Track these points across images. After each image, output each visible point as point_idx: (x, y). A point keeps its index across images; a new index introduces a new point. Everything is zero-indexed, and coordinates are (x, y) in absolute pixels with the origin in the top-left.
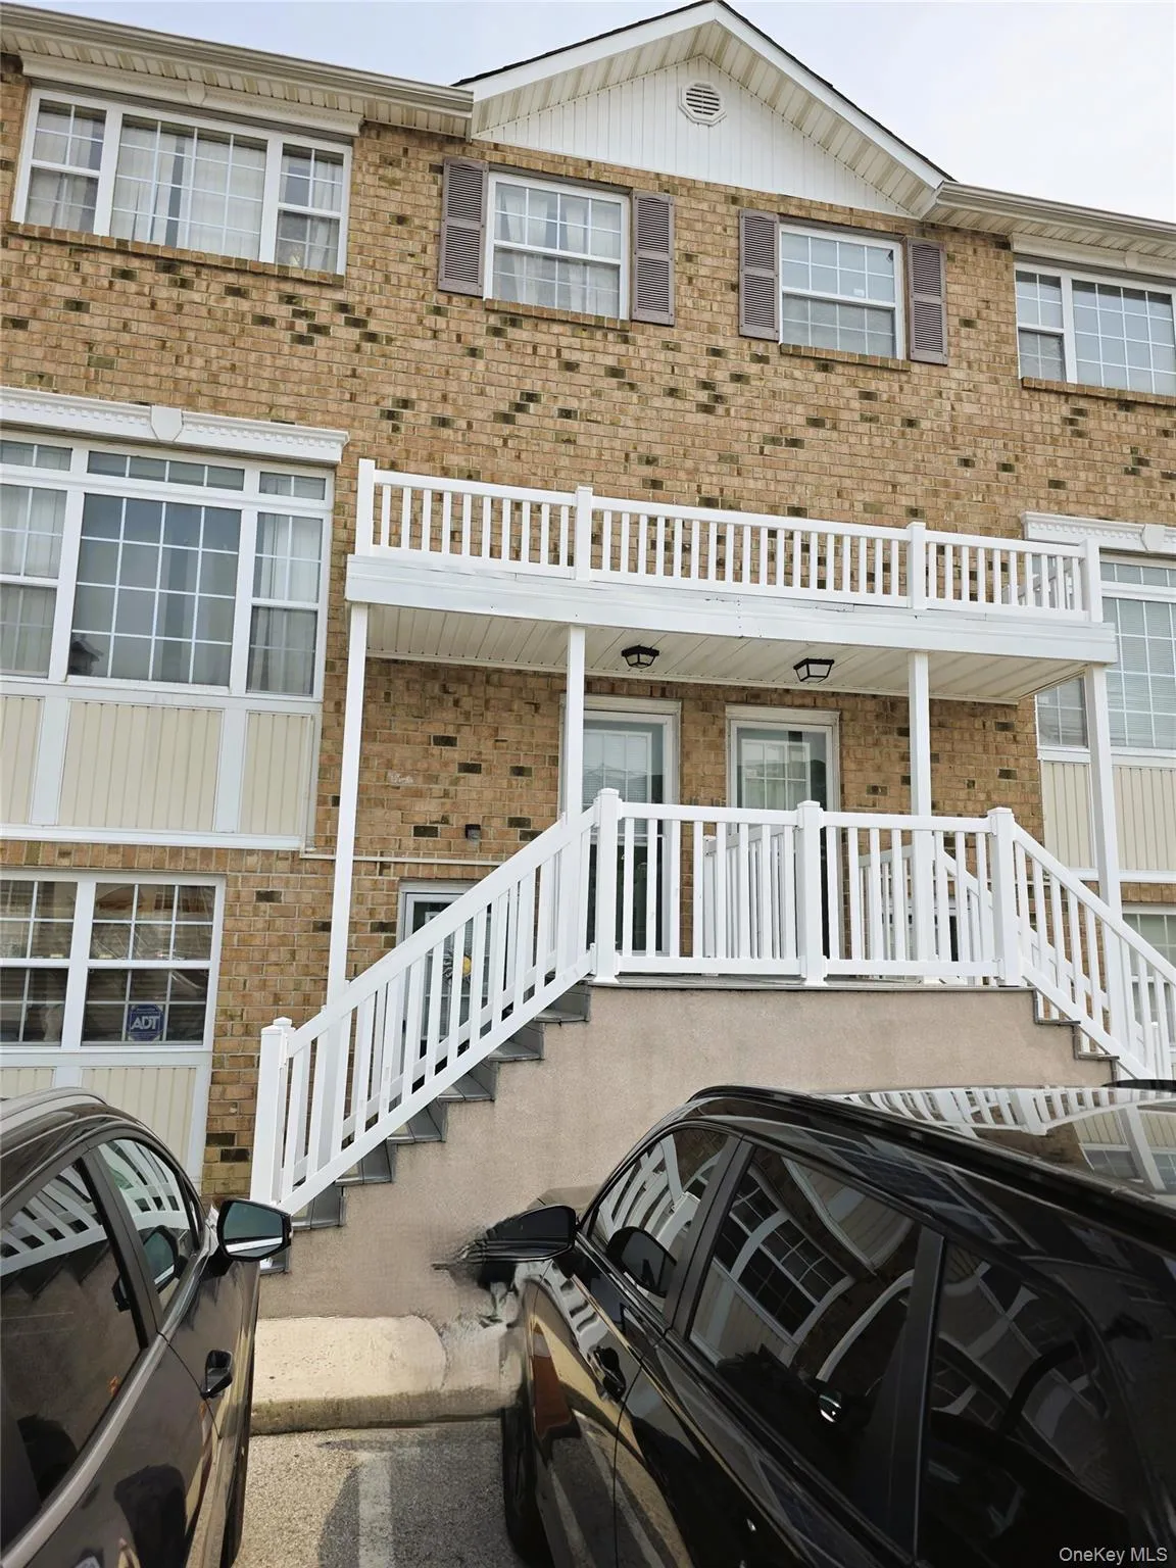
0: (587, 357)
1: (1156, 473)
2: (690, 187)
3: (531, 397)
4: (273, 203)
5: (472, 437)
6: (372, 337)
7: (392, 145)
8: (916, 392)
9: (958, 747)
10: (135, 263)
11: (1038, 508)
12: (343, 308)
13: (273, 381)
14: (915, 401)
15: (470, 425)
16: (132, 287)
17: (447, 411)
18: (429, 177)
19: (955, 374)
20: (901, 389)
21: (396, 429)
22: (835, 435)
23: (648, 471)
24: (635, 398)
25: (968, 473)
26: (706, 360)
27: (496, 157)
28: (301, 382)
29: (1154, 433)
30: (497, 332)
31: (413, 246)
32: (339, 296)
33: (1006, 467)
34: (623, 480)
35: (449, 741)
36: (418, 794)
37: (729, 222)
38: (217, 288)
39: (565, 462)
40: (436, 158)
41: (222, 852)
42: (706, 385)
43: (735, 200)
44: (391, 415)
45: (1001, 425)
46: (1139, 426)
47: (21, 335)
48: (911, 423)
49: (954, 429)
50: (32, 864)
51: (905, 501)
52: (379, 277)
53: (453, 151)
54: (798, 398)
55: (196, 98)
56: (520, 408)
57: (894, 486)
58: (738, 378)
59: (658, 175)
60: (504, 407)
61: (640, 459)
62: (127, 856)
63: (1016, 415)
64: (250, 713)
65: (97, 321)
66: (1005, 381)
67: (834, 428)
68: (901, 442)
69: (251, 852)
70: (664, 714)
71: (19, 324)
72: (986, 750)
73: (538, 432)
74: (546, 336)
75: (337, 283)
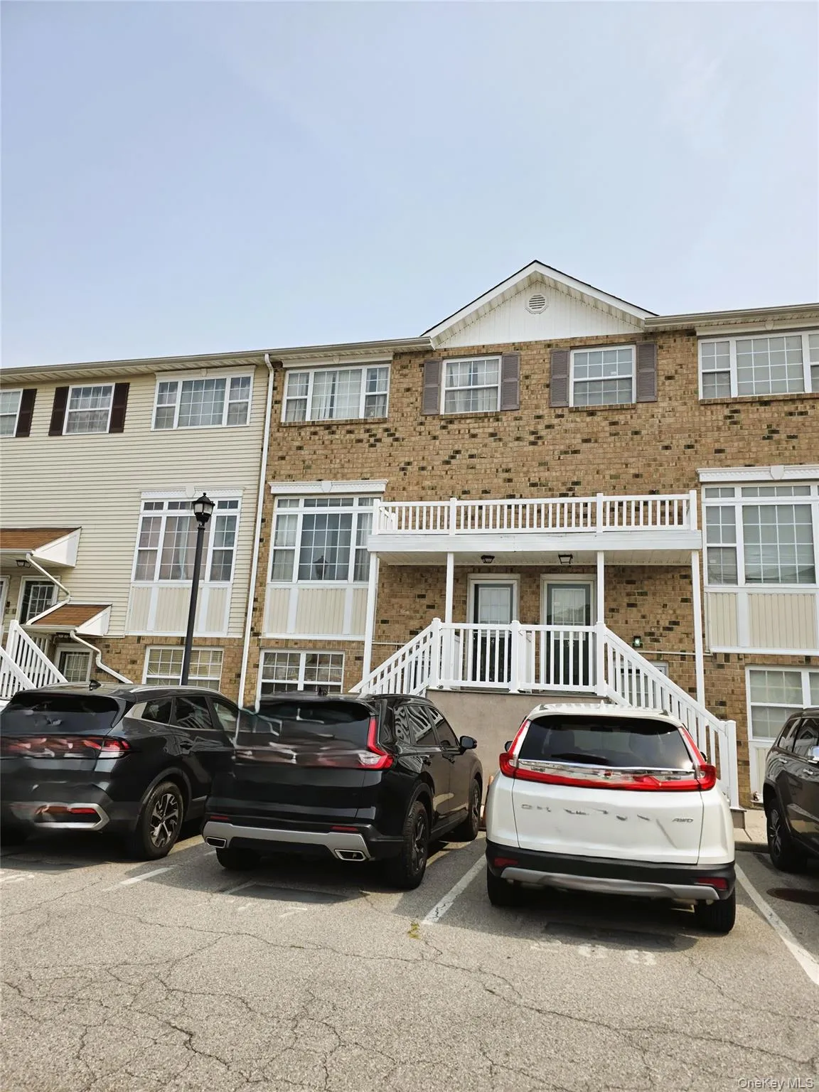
0: (481, 430)
1: (783, 436)
2: (528, 345)
3: (458, 452)
4: (364, 393)
5: (434, 473)
6: (397, 440)
7: (405, 360)
8: (639, 417)
9: (659, 588)
10: (318, 428)
11: (708, 465)
12: (387, 430)
13: (362, 464)
14: (639, 421)
15: (433, 468)
16: (317, 437)
17: (424, 464)
18: (419, 369)
19: (662, 405)
20: (632, 417)
21: (405, 474)
22: (596, 445)
23: (506, 475)
24: (501, 443)
25: (667, 452)
26: (533, 422)
27: (445, 354)
28: (371, 463)
29: (783, 415)
30: (444, 427)
31: (413, 400)
32: (385, 426)
33: (689, 447)
34: (495, 481)
35: (423, 596)
36: (411, 618)
37: (546, 357)
38: (343, 432)
39: (471, 477)
40: (421, 361)
41: (344, 642)
42: (533, 433)
43: (549, 346)
44: (403, 469)
45: (688, 425)
46: (773, 413)
47: (283, 462)
48: (636, 433)
49: (660, 432)
50: (286, 647)
51: (632, 471)
52: (400, 415)
53: (428, 357)
54: (577, 431)
55: (336, 362)
56: (453, 457)
57: (627, 465)
58: (548, 427)
59: (514, 344)
60: (447, 458)
61: (503, 470)
62: (314, 644)
63: (697, 420)
64: (355, 589)
65: (307, 452)
66: (690, 403)
67: (596, 441)
68: (631, 443)
69: (353, 642)
70: (514, 580)
71: (283, 458)
72: (674, 589)
73: (460, 467)
74: (463, 426)
75: (385, 421)
